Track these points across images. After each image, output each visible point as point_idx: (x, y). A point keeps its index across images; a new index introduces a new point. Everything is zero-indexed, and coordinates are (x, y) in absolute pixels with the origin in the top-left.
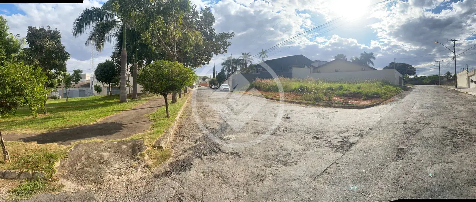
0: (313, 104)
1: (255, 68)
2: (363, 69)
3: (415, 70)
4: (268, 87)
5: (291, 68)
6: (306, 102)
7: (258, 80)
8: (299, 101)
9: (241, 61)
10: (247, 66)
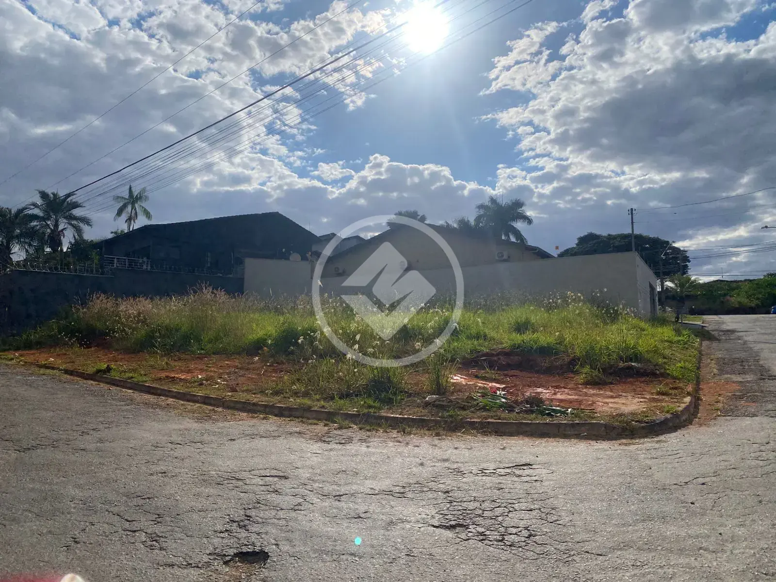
0: (368, 415)
1: (94, 255)
2: (505, 257)
3: (686, 259)
4: (142, 332)
5: (240, 262)
6: (330, 406)
7: (101, 303)
8: (293, 402)
9: (34, 223)
10: (60, 244)
